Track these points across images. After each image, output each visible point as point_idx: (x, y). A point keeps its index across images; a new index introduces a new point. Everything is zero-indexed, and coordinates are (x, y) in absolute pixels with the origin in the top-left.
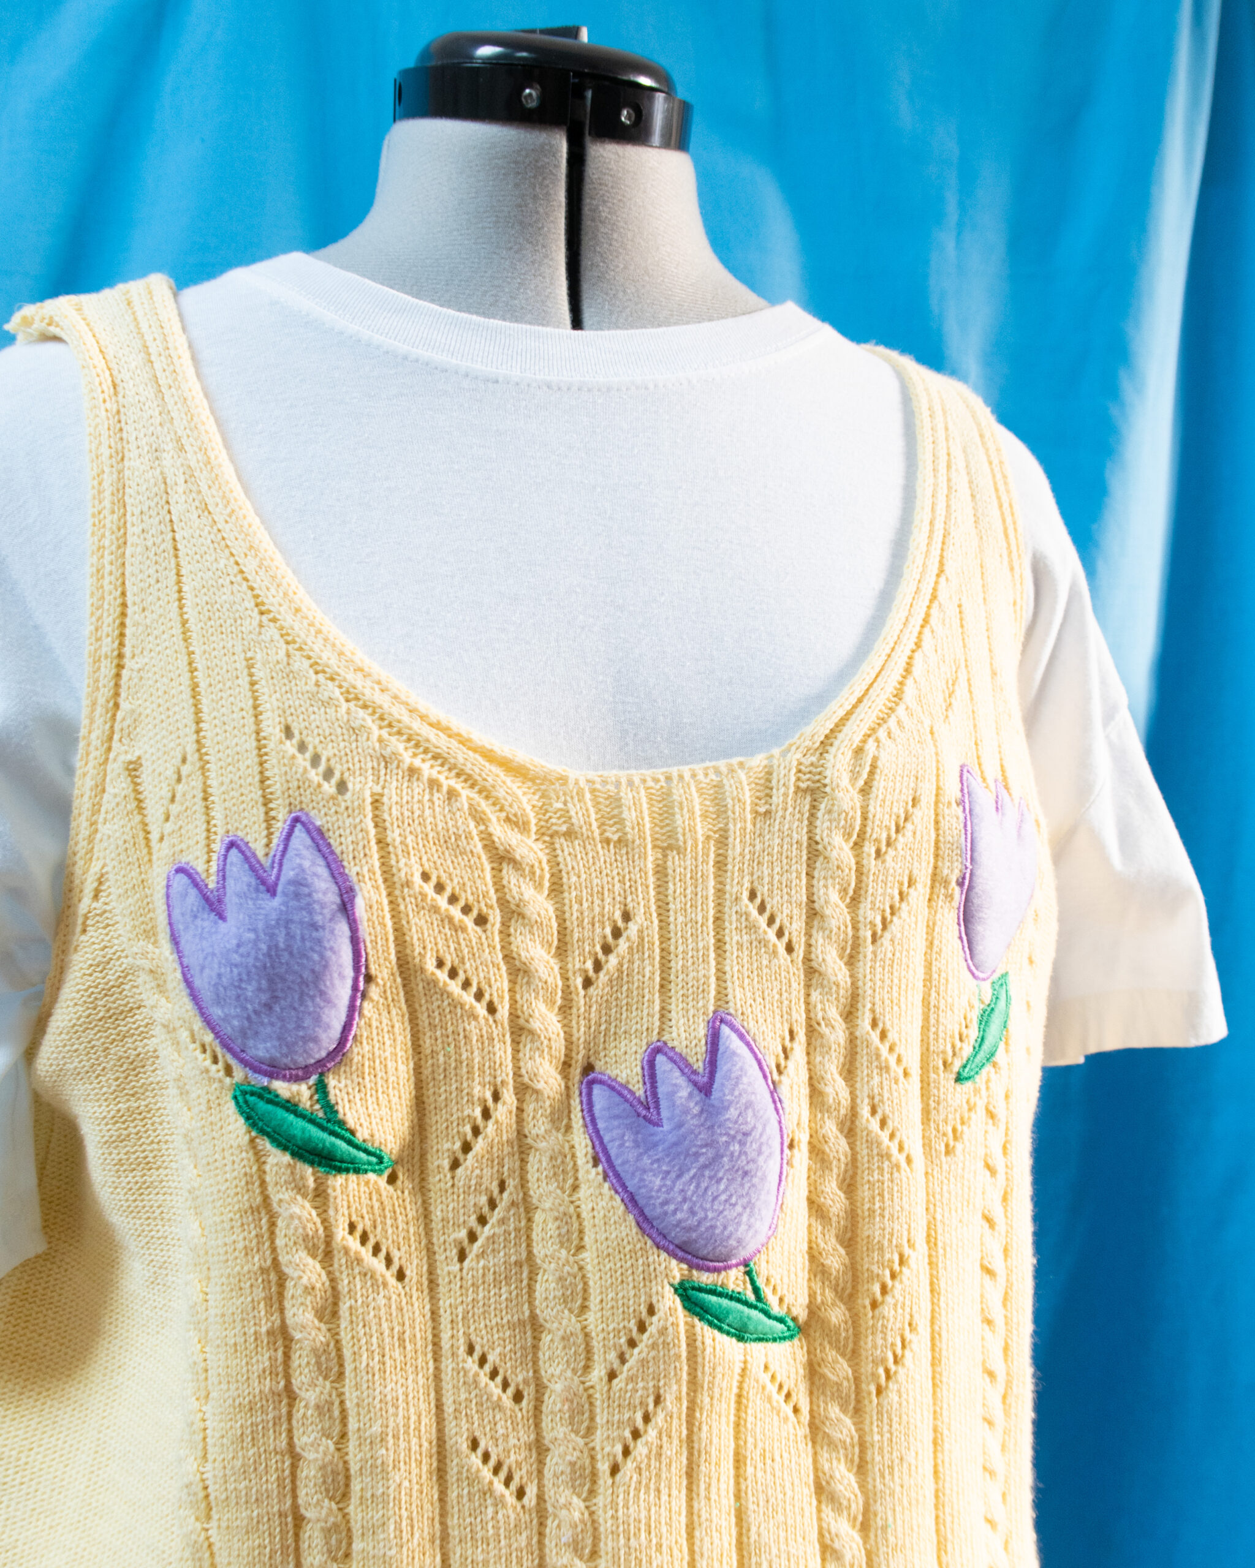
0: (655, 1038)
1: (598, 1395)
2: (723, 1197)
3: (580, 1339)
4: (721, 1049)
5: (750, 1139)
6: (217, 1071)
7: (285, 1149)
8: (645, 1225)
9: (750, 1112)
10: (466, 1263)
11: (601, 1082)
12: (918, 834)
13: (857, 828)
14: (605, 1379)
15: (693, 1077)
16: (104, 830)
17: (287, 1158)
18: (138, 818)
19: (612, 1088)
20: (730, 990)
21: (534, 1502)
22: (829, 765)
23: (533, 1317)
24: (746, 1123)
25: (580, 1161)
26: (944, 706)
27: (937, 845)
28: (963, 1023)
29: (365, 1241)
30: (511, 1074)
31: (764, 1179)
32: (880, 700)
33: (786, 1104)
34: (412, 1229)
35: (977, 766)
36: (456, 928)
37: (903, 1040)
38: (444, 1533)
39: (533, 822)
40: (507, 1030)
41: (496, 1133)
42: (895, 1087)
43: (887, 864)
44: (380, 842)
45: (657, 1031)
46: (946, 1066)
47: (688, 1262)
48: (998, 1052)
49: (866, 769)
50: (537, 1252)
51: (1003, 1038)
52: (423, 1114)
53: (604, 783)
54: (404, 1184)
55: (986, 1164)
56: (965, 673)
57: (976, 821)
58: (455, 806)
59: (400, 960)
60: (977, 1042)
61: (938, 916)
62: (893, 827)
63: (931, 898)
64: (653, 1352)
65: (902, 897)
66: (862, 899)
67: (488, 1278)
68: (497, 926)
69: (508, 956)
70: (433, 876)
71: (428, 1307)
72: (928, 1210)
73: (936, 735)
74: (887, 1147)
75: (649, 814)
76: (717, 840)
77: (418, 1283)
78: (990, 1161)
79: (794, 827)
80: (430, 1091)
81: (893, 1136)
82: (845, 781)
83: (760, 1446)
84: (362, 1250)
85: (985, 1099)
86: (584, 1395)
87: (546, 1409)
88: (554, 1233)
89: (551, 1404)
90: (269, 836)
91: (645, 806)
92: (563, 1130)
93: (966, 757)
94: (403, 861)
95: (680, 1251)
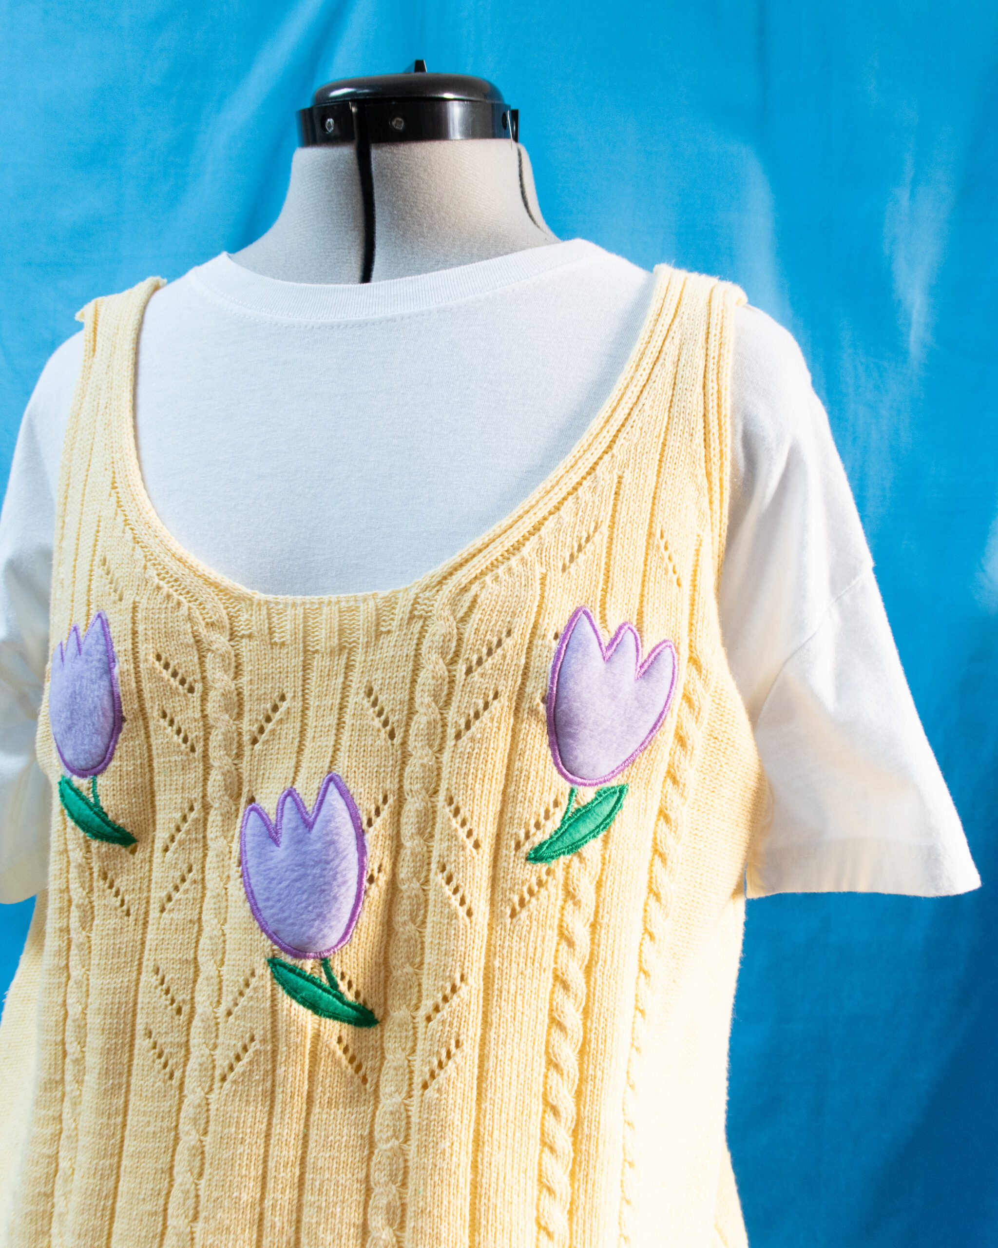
0: (289, 785)
1: (221, 1024)
2: (304, 905)
3: (218, 980)
4: (326, 799)
5: (329, 867)
6: (57, 766)
7: (73, 818)
8: (256, 913)
9: (332, 848)
10: (164, 914)
11: (255, 810)
12: (508, 656)
13: (453, 650)
14: (225, 1012)
15: (306, 817)
19: (261, 815)
20: (342, 759)
21: (178, 1084)
22: (439, 599)
23: (195, 960)
24: (328, 855)
25: (232, 861)
26: (568, 559)
27: (527, 667)
28: (542, 815)
29: (111, 886)
30: (201, 795)
31: (335, 898)
32: (496, 551)
33: (369, 849)
34: (138, 885)
35: (598, 609)
36: (174, 692)
37: (475, 818)
38: (128, 1085)
39: (228, 626)
40: (201, 764)
41: (188, 832)
42: (461, 853)
43: (475, 679)
44: (135, 633)
45: (291, 780)
46: (518, 846)
47: (280, 945)
48: (586, 846)
49: (468, 604)
50: (204, 918)
51: (601, 836)
52: (154, 812)
53: (277, 603)
54: (139, 855)
55: (561, 934)
56: (606, 533)
57: (569, 653)
58: (181, 612)
59: (142, 709)
60: (556, 833)
61: (524, 725)
62: (485, 650)
63: (517, 710)
64: (251, 1003)
65: (486, 706)
66: (453, 704)
67: (173, 927)
68: (199, 695)
69: (207, 715)
70: (163, 657)
71: (140, 937)
72: (488, 955)
73: (547, 582)
74: (449, 898)
75: (304, 627)
76: (350, 649)
77: (136, 920)
78: (566, 932)
79: (405, 644)
80: (157, 798)
81: (456, 891)
82: (447, 613)
83: (328, 1095)
84: (108, 891)
85: (562, 881)
86: (214, 1021)
87: (194, 1023)
88: (214, 906)
89: (197, 1022)
90: (87, 625)
91: (301, 621)
92: (228, 840)
93: (586, 601)
94: (145, 646)
95: (275, 935)
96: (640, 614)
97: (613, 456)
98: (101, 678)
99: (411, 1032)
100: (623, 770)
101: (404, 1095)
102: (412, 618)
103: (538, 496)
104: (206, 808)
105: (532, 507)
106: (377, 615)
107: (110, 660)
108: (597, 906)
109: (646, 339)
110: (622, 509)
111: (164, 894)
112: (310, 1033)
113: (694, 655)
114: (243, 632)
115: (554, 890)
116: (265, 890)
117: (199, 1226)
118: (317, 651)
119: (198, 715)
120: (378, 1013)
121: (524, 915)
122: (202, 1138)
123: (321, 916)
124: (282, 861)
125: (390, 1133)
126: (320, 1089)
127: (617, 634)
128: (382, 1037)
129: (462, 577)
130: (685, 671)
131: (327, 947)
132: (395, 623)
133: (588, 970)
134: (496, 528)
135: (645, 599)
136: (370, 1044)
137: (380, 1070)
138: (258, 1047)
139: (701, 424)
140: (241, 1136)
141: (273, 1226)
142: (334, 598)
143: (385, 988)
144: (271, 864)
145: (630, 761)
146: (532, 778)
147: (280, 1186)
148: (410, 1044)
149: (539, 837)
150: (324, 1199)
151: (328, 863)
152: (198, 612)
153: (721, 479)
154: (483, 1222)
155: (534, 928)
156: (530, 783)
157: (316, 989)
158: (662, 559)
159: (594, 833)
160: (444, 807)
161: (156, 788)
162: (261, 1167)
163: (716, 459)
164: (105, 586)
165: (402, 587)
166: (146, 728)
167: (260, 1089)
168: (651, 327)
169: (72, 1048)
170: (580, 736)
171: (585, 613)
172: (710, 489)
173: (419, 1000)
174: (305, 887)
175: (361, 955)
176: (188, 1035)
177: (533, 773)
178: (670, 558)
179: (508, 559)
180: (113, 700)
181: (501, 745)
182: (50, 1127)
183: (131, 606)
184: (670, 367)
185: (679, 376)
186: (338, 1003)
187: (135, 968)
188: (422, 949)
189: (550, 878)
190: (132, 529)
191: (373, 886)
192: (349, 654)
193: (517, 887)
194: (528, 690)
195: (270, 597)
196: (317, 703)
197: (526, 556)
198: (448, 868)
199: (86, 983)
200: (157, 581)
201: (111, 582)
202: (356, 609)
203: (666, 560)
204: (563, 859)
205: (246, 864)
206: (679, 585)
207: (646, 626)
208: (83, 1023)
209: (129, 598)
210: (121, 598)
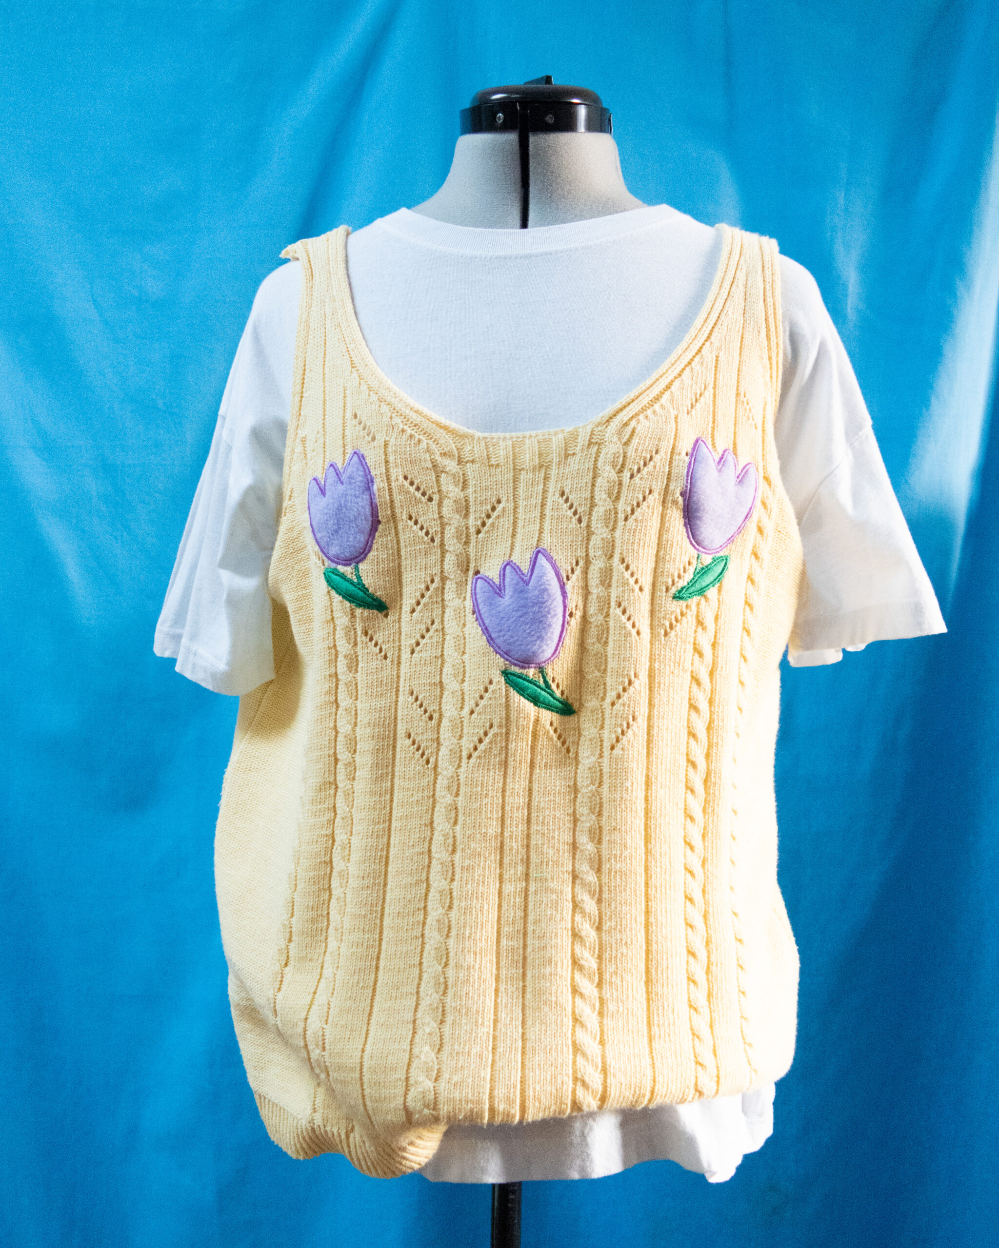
0: (508, 558)
1: (465, 721)
2: (528, 631)
3: (460, 693)
4: (537, 564)
5: (544, 605)
6: (319, 563)
7: (340, 594)
8: (491, 641)
9: (546, 593)
10: (414, 655)
11: (481, 578)
12: (657, 466)
13: (621, 463)
14: (469, 712)
15: (523, 577)
16: (294, 469)
17: (341, 598)
18: (305, 461)
19: (486, 581)
20: (545, 539)
21: (433, 766)
22: (608, 431)
23: (441, 682)
24: (543, 598)
25: (467, 611)
26: (690, 406)
27: (669, 474)
28: (682, 570)
29: (371, 639)
30: (440, 571)
31: (550, 626)
32: (645, 400)
33: (569, 595)
34: (392, 637)
35: (710, 439)
36: (418, 502)
37: (640, 572)
38: (393, 773)
39: (457, 455)
40: (439, 550)
41: (431, 597)
42: (632, 594)
43: (637, 481)
44: (387, 462)
45: (508, 555)
46: (667, 590)
47: (510, 661)
48: (709, 591)
49: (629, 433)
50: (445, 653)
51: (717, 585)
52: (401, 587)
53: (492, 438)
54: (391, 618)
55: (695, 650)
56: (712, 391)
57: (696, 464)
58: (421, 447)
59: (393, 515)
60: (691, 581)
61: (668, 511)
62: (642, 463)
63: (664, 502)
64: (490, 702)
65: (644, 499)
66: (622, 498)
67: (422, 662)
68: (436, 502)
69: (442, 517)
70: (409, 478)
71: (396, 672)
72: (651, 662)
73: (679, 420)
74: (625, 623)
75: (513, 453)
76: (547, 467)
77: (392, 661)
78: (698, 647)
79: (587, 461)
80: (404, 576)
81: (629, 619)
82: (615, 439)
83: (545, 761)
84: (369, 643)
85: (695, 613)
86: (459, 721)
87: (442, 725)
88: (453, 645)
89: (445, 722)
90: (344, 460)
91: (511, 449)
92: (462, 599)
93: (703, 434)
94: (395, 470)
95: (506, 654)
96: (735, 444)
97: (711, 343)
98: (363, 493)
99: (601, 715)
100: (727, 546)
101: (597, 756)
102: (589, 444)
103: (667, 367)
104: (444, 579)
105: (664, 373)
106: (565, 443)
107: (369, 482)
108: (716, 632)
109: (724, 270)
110: (720, 377)
111: (413, 641)
112: (532, 719)
113: (766, 475)
114: (467, 459)
115: (690, 620)
116: (498, 624)
117: (458, 856)
118: (523, 469)
119: (436, 516)
120: (576, 706)
121: (673, 633)
122: (455, 799)
123: (540, 638)
124: (509, 605)
125: (588, 782)
126: (539, 757)
127: (723, 455)
128: (578, 722)
129: (624, 416)
130: (762, 484)
131: (544, 659)
132: (578, 448)
133: (712, 674)
134: (643, 386)
135: (737, 435)
136: (571, 726)
137: (578, 744)
138: (496, 731)
139: (764, 325)
140: (485, 792)
141: (511, 850)
142: (533, 433)
143: (581, 688)
144: (499, 609)
145: (731, 540)
146: (674, 546)
147: (514, 823)
148: (600, 723)
149: (681, 583)
150: (545, 828)
151: (543, 603)
152: (434, 446)
153: (777, 361)
154: (653, 836)
155: (679, 643)
156: (674, 549)
157: (536, 688)
158: (745, 410)
159: (712, 583)
160: (619, 565)
161: (403, 570)
162: (500, 812)
163: (774, 348)
164: (360, 431)
165: (581, 425)
166: (396, 528)
167: (498, 759)
168: (726, 262)
169: (344, 756)
170: (704, 519)
171: (703, 441)
172: (771, 368)
173: (605, 694)
174: (528, 620)
175: (565, 665)
176: (438, 733)
177: (675, 543)
178: (750, 410)
179: (652, 406)
180: (372, 509)
181: (655, 524)
182: (325, 816)
183: (383, 444)
184: (741, 288)
185: (748, 294)
186: (551, 698)
187: (394, 693)
188: (606, 660)
189: (688, 611)
190: (377, 394)
191: (573, 619)
192: (546, 470)
193: (668, 616)
194: (672, 487)
195: (486, 435)
196: (524, 504)
197: (664, 404)
198: (622, 604)
199: (354, 709)
200: (401, 426)
201: (364, 429)
202: (550, 440)
203: (748, 411)
204: (696, 599)
205: (479, 611)
206: (756, 428)
207: (739, 451)
208: (353, 736)
209: (380, 439)
210: (374, 439)
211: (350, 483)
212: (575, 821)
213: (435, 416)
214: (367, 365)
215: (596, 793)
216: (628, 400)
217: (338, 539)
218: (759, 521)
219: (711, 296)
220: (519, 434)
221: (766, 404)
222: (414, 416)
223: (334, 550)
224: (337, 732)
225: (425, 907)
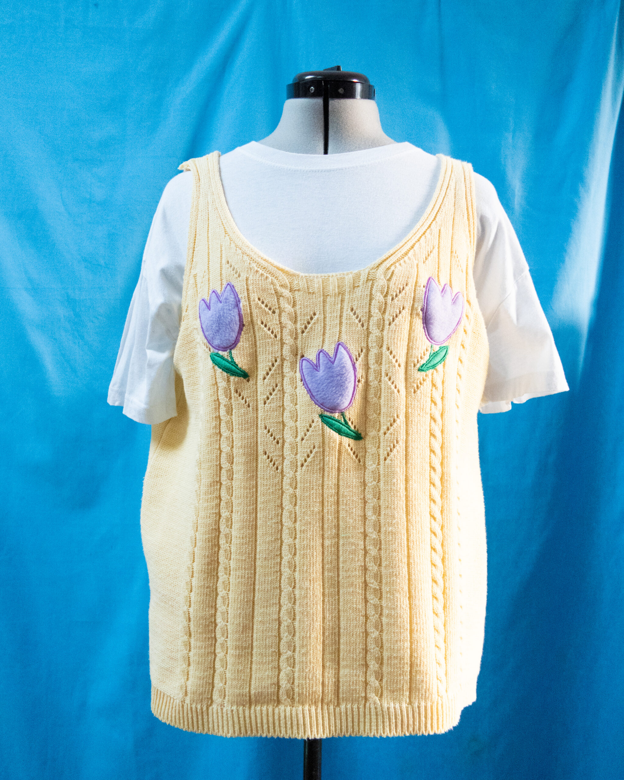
0: (320, 348)
1: (299, 444)
2: (334, 392)
3: (295, 428)
4: (339, 351)
5: (344, 376)
6: (207, 350)
7: (221, 368)
8: (313, 398)
9: (344, 369)
10: (266, 405)
11: (305, 360)
12: (407, 294)
13: (386, 291)
14: (301, 439)
15: (330, 359)
16: (188, 293)
17: (221, 371)
18: (196, 289)
19: (308, 361)
20: (343, 336)
21: (280, 471)
22: (378, 273)
23: (283, 421)
24: (343, 372)
25: (297, 380)
26: (425, 259)
27: (414, 298)
28: (423, 354)
29: (240, 395)
30: (280, 355)
31: (347, 388)
32: (399, 255)
33: (358, 369)
34: (252, 394)
35: (437, 278)
36: (267, 314)
37: (398, 355)
38: (257, 476)
39: (289, 286)
40: (280, 342)
41: (275, 370)
42: (394, 368)
43: (395, 302)
44: (248, 289)
45: (321, 346)
46: (415, 366)
47: (324, 409)
48: (438, 366)
49: (391, 274)
50: (285, 404)
51: (443, 363)
52: (257, 364)
53: (310, 277)
54: (251, 382)
55: (432, 401)
56: (437, 250)
57: (430, 292)
58: (268, 281)
59: (252, 321)
60: (428, 361)
61: (414, 320)
62: (398, 291)
63: (411, 314)
64: (313, 433)
65: (400, 312)
66: (387, 312)
67: (271, 409)
68: (278, 314)
69: (281, 323)
70: (261, 299)
71: (255, 415)
72: (406, 408)
73: (419, 266)
74: (390, 386)
75: (323, 286)
76: (342, 294)
77: (253, 408)
78: (433, 400)
79: (366, 290)
80: (259, 358)
81: (393, 383)
82: (382, 277)
83: (346, 467)
84: (239, 398)
85: (431, 379)
86: (295, 444)
87: (285, 447)
88: (290, 399)
89: (287, 445)
90: (221, 289)
91: (321, 283)
92: (294, 372)
93: (432, 275)
94: (253, 295)
95: (322, 405)
96: (450, 281)
97: (436, 222)
98: (234, 308)
99: (378, 439)
100: (447, 340)
101: (376, 464)
102: (367, 280)
103: (411, 236)
104: (283, 360)
105: (410, 239)
106: (353, 280)
107: (237, 302)
108: (443, 391)
109: (443, 180)
110: (442, 241)
111: (265, 397)
112: (338, 442)
113: (468, 299)
114: (295, 288)
115: (428, 383)
116: (317, 388)
117: (298, 524)
118: (328, 295)
119: (278, 322)
120: (363, 435)
121: (419, 392)
122: (295, 490)
123: (342, 395)
124: (322, 376)
125: (372, 480)
126: (343, 465)
127: (444, 287)
128: (365, 444)
130: (466, 304)
131: (344, 408)
132: (361, 283)
133: (442, 415)
134: (397, 247)
135: (452, 276)
136: (361, 446)
137: (365, 457)
138: (317, 450)
139: (466, 212)
140: (312, 486)
141: (328, 520)
142: (334, 274)
143: (365, 424)
144: (318, 378)
145: (449, 337)
146: (418, 339)
147: (330, 504)
148: (377, 445)
149: (423, 362)
150: (348, 507)
151: (343, 375)
152: (276, 281)
153: (474, 233)
154: (411, 511)
155: (423, 397)
156: (417, 342)
157: (340, 425)
158: (456, 261)
159: (440, 362)
160: (386, 351)
161: (258, 354)
162: (321, 498)
163: (472, 225)
164: (231, 271)
165: (362, 269)
166: (254, 328)
167: (318, 467)
168: (444, 175)
169: (225, 465)
170: (434, 324)
171: (432, 279)
172: (470, 237)
173: (380, 428)
174: (334, 385)
175: (356, 411)
176: (283, 451)
178: (459, 261)
179: (403, 258)
180: (240, 317)
181: (406, 327)
182: (215, 501)
183: (245, 279)
184: (453, 191)
185: (456, 194)
186: (348, 430)
187: (255, 428)
188: (380, 407)
189: (427, 378)
190: (240, 249)
191: (360, 384)
192: (342, 296)
193: (415, 381)
194: (416, 306)
195: (306, 274)
196: (330, 315)
197: (410, 257)
198: (389, 375)
199: (231, 437)
200: (256, 268)
201: (233, 270)
202: (344, 278)
203: (458, 262)
204: (431, 371)
205: (305, 380)
206: (462, 272)
207: (453, 285)
208: (232, 454)
209: (244, 276)
210: (239, 276)
211: (226, 302)
212: (365, 502)
213: (276, 263)
214: (234, 232)
215: (377, 486)
216: (390, 254)
217: (219, 336)
218: (465, 326)
219: (435, 195)
220: (326, 275)
221: (468, 258)
222: (263, 262)
223: (216, 342)
224: (221, 451)
225: (281, 554)
